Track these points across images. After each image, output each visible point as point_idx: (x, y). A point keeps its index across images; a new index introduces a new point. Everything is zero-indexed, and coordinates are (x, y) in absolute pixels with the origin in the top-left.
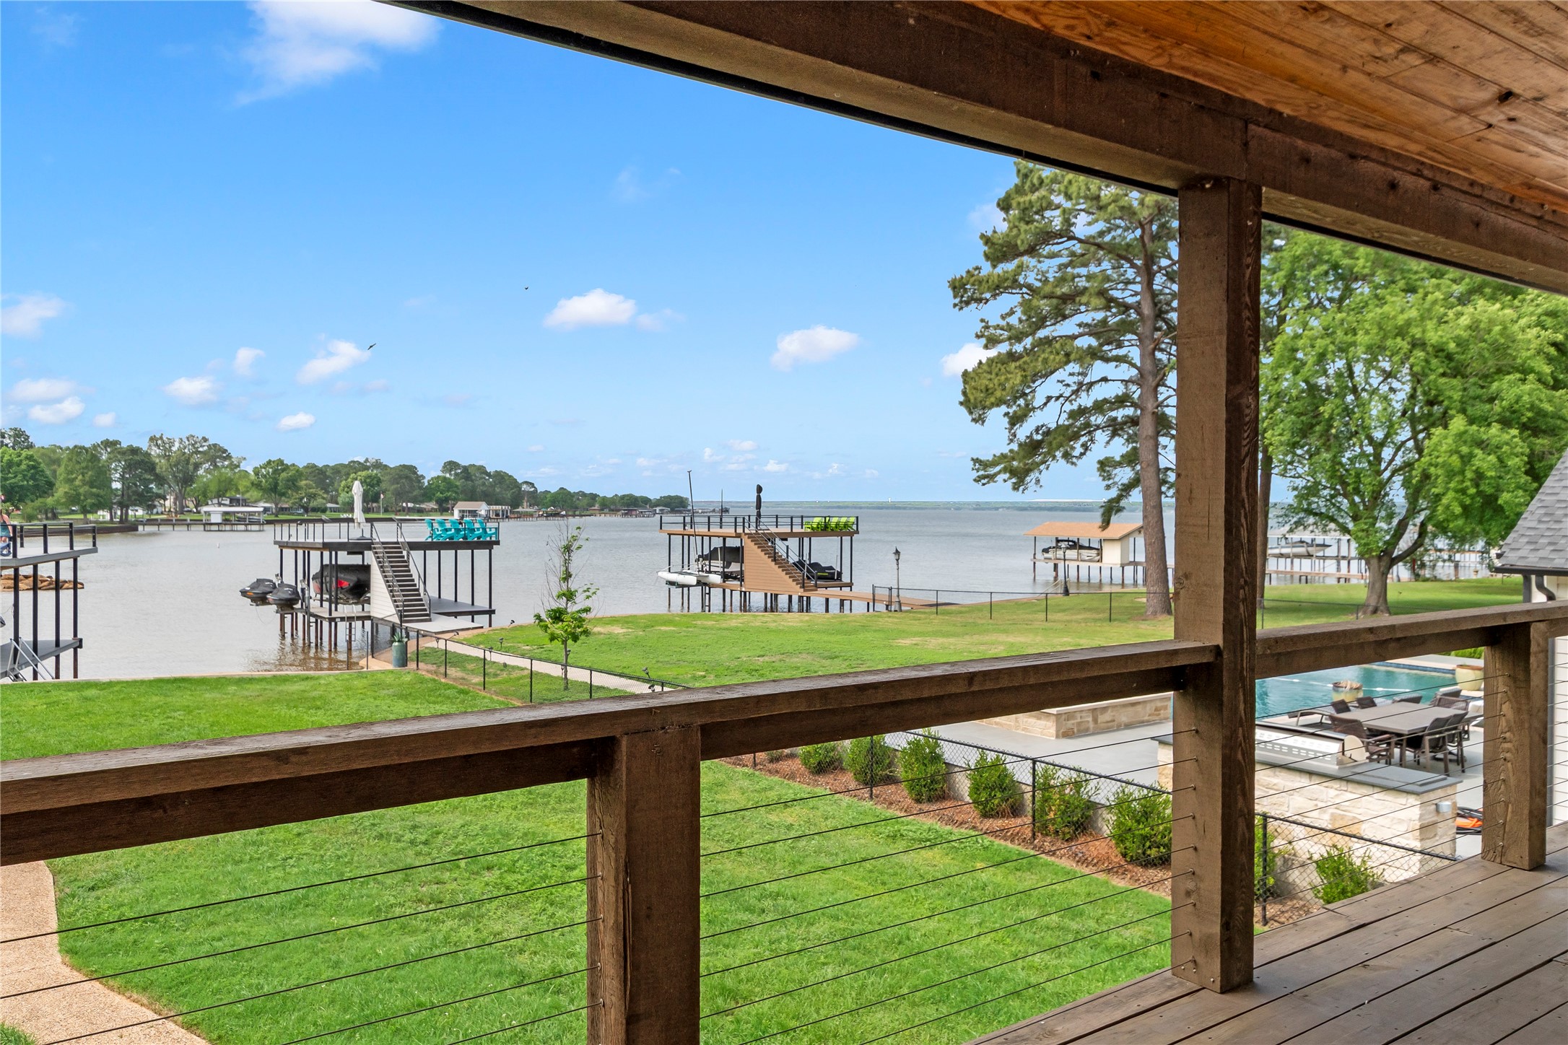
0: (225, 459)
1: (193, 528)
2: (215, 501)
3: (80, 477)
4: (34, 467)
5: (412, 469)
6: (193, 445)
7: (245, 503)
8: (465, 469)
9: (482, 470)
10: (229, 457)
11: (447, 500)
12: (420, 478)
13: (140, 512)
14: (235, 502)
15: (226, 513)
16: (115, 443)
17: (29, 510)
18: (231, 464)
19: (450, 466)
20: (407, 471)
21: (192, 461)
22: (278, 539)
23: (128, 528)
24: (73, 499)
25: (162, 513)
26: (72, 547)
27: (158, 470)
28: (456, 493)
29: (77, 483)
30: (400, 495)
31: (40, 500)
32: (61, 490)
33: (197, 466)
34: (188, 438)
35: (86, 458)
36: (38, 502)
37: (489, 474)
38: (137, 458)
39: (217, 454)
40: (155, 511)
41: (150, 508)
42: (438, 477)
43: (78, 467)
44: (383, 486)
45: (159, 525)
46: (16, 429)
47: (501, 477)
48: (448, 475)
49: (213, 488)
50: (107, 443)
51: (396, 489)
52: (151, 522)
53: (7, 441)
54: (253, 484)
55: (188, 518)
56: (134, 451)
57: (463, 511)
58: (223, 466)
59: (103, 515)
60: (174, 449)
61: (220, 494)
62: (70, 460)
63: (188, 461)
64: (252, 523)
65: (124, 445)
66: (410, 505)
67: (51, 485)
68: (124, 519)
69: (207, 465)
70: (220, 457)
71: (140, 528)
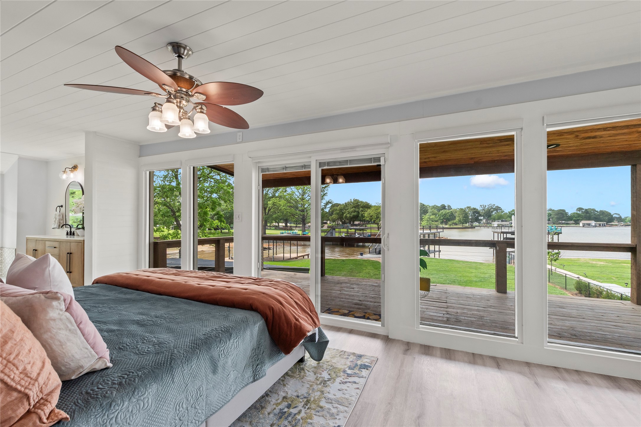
0: (500, 210)
1: (489, 228)
2: (497, 221)
3: (461, 216)
4: (452, 214)
5: (564, 211)
6: (491, 207)
7: (506, 221)
8: (586, 210)
9: (594, 210)
10: (501, 209)
11: (578, 220)
12: (566, 214)
13: (477, 224)
14: (502, 221)
15: (498, 224)
16: (470, 207)
17: (450, 223)
18: (502, 211)
19: (580, 209)
20: (561, 212)
21: (491, 211)
22: (493, 230)
23: (473, 227)
24: (460, 221)
25: (483, 224)
26: (437, 231)
27: (480, 213)
28: (582, 218)
29: (461, 217)
30: (559, 219)
31: (453, 221)
32: (457, 219)
33: (492, 212)
34: (490, 205)
35: (463, 211)
36: (452, 221)
37: (597, 211)
38: (475, 210)
39: (498, 209)
40: (481, 223)
41: (480, 223)
42: (574, 213)
43: (461, 213)
44: (552, 216)
45: (481, 227)
46: (448, 205)
47: (603, 213)
48: (578, 212)
49: (496, 218)
50: (468, 207)
51: (557, 217)
52: (479, 226)
53: (446, 208)
54: (508, 216)
55: (488, 225)
56: (474, 209)
57: (584, 224)
58: (500, 212)
59: (467, 225)
60: (486, 208)
61: (499, 219)
62: (459, 212)
63: (489, 210)
64: (506, 227)
65: (472, 207)
66: (563, 222)
67: (455, 217)
68: (472, 225)
69: (495, 212)
70: (499, 209)
71: (476, 228)
